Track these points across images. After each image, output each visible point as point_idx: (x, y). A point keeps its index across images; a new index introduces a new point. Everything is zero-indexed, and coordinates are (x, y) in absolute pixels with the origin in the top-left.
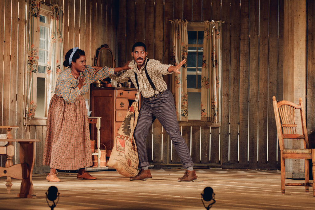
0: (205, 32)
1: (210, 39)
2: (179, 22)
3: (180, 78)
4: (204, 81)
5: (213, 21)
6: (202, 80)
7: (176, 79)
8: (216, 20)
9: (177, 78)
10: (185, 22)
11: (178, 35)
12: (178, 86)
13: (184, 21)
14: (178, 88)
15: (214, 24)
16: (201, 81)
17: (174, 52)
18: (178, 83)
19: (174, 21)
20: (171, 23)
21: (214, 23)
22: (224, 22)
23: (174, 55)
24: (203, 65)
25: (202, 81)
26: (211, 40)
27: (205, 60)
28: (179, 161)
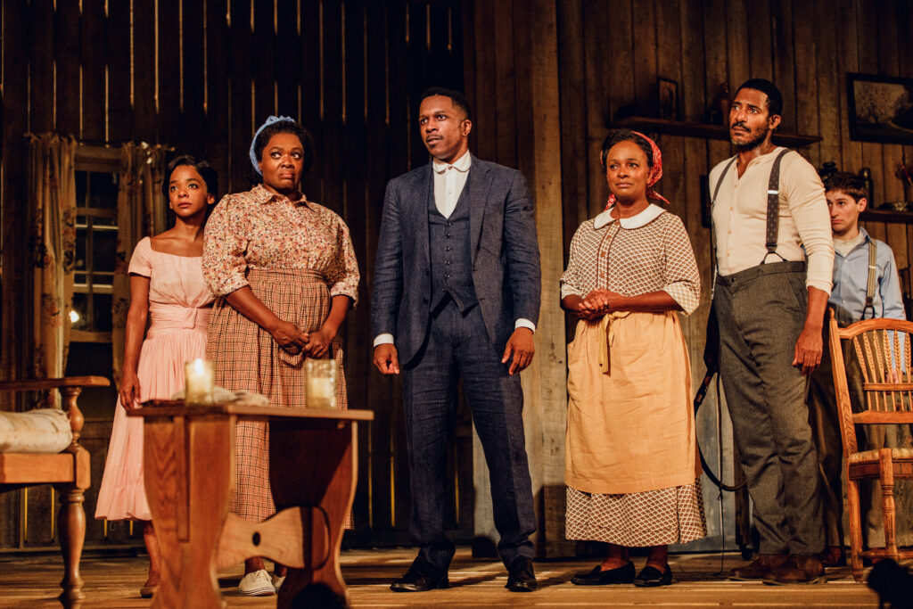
0: (123, 175)
1: (136, 194)
2: (53, 141)
3: (59, 299)
4: (120, 311)
5: (145, 145)
6: (114, 307)
7: (48, 304)
8: (152, 144)
9: (51, 299)
10: (70, 141)
11: (52, 176)
12: (55, 322)
13: (65, 140)
14: (53, 326)
15: (149, 153)
16: (113, 311)
17: (40, 225)
18: (54, 315)
19: (39, 137)
20: (32, 141)
21: (147, 149)
22: (173, 149)
23: (40, 233)
24: (119, 266)
25: (116, 312)
26: (139, 197)
27: (124, 253)
28: (46, 540)
